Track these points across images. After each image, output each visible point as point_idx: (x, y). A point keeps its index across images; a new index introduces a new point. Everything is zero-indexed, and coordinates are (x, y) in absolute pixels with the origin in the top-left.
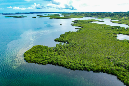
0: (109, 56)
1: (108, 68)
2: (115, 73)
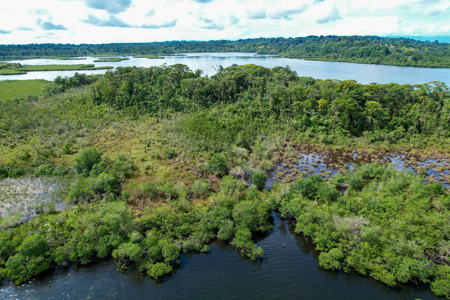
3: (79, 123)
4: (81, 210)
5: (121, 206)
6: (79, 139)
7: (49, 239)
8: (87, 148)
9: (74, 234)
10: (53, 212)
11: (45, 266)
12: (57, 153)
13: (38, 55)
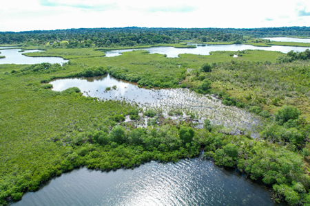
0: (56, 135)
1: (63, 162)
2: (81, 162)
3: (293, 87)
4: (266, 145)
5: (298, 158)
6: (287, 98)
7: (240, 151)
8: (290, 106)
9: (255, 157)
10: (249, 137)
11: (231, 165)
12: (268, 102)
13: (284, 35)
